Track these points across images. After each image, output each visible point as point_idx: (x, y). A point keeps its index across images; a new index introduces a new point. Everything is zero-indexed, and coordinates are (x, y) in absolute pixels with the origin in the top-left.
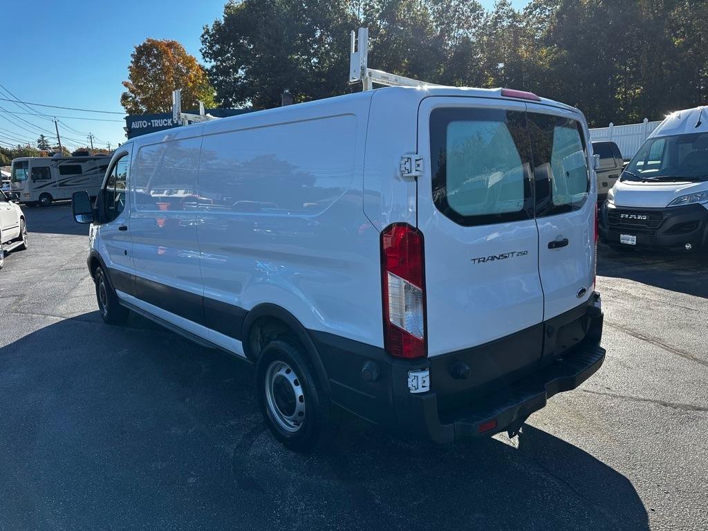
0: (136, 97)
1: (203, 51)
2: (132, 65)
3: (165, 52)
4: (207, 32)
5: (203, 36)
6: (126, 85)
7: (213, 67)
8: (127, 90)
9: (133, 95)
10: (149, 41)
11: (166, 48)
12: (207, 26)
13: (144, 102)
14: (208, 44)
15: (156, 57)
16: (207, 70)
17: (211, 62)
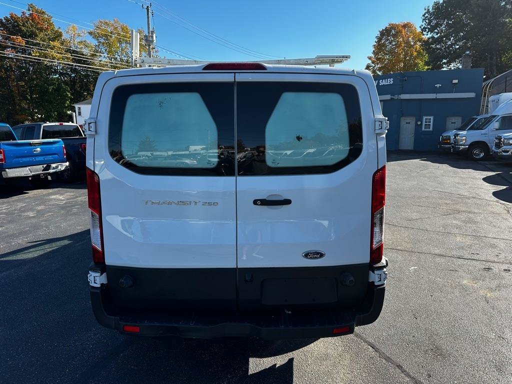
0: (375, 66)
1: (422, 27)
2: (376, 44)
3: (400, 32)
4: (428, 11)
5: (424, 16)
6: (370, 58)
7: (429, 38)
8: (370, 62)
9: (374, 65)
10: (390, 25)
11: (401, 29)
12: (428, 7)
13: (380, 69)
14: (427, 21)
15: (394, 36)
16: (424, 41)
17: (427, 35)
